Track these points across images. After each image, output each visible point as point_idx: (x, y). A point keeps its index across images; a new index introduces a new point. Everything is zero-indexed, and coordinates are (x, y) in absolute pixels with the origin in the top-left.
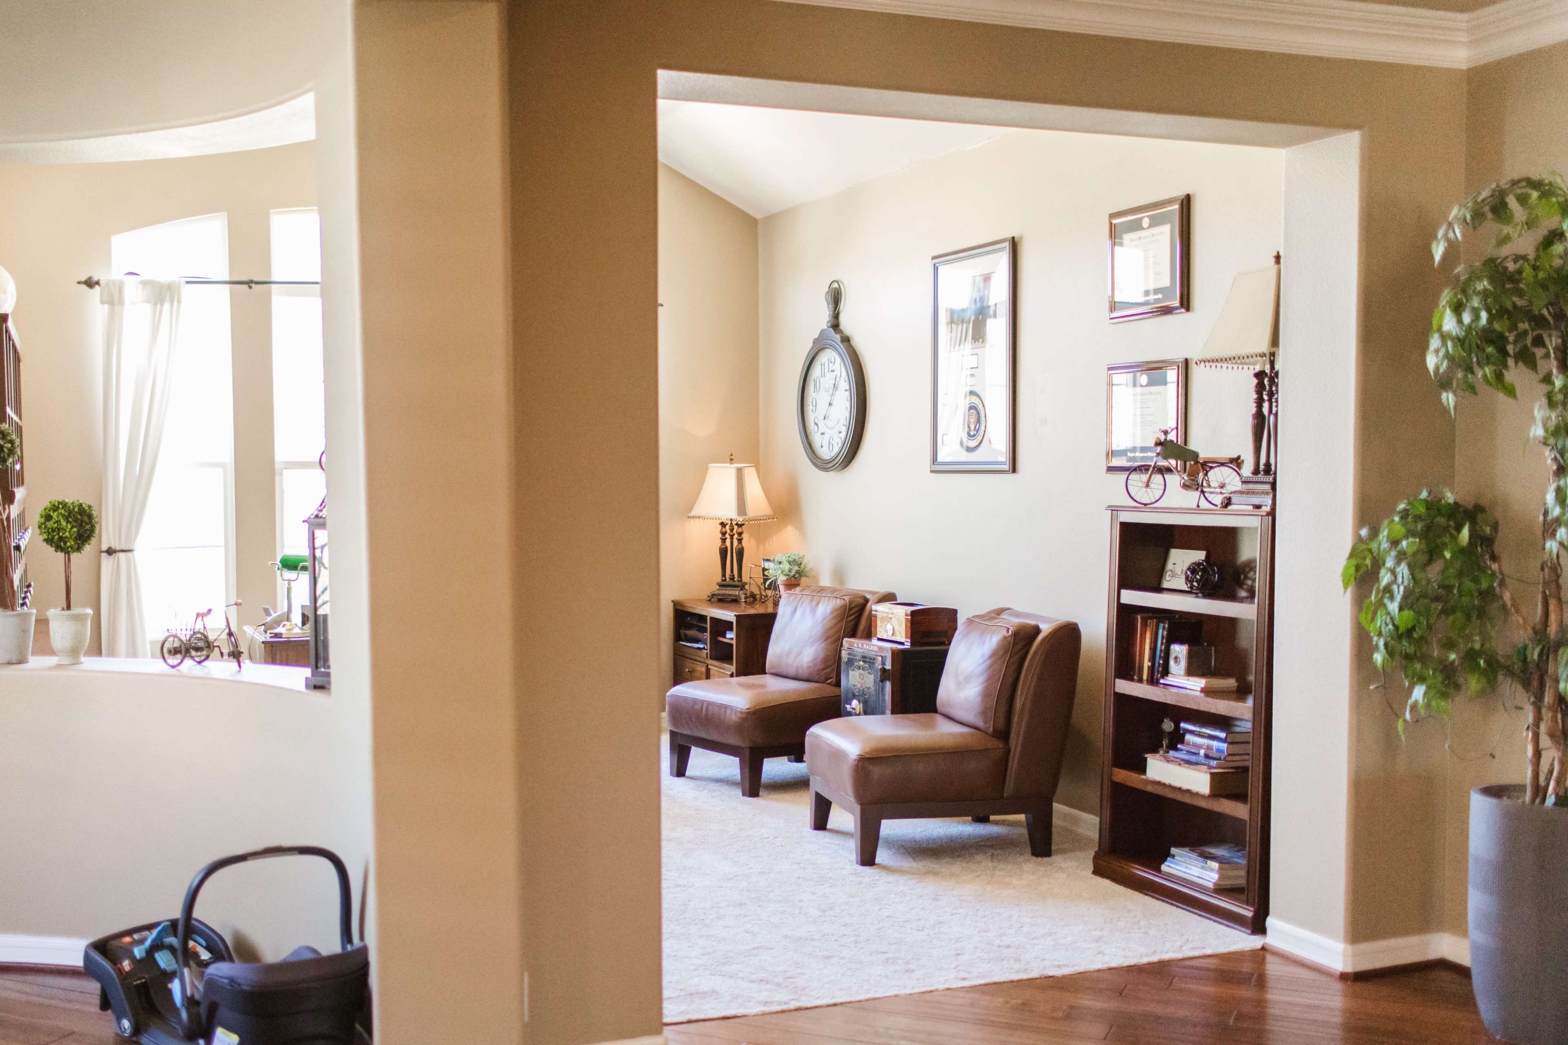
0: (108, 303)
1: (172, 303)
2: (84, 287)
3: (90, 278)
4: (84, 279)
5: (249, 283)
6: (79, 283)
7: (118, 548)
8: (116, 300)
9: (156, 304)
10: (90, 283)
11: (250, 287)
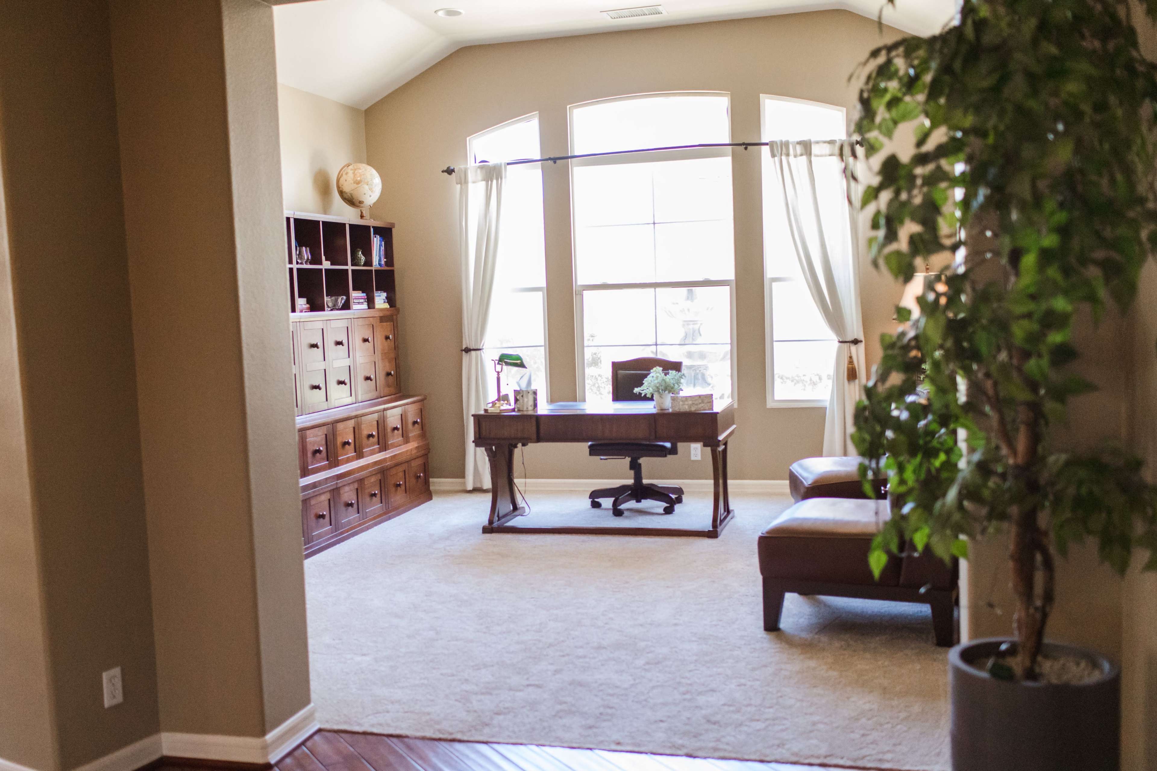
0: (459, 183)
1: (497, 180)
2: (446, 174)
3: (448, 168)
4: (445, 169)
5: (555, 160)
6: (443, 172)
7: (471, 348)
8: (463, 181)
9: (487, 182)
10: (450, 171)
11: (555, 162)
